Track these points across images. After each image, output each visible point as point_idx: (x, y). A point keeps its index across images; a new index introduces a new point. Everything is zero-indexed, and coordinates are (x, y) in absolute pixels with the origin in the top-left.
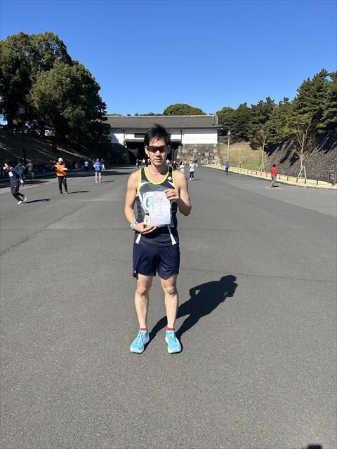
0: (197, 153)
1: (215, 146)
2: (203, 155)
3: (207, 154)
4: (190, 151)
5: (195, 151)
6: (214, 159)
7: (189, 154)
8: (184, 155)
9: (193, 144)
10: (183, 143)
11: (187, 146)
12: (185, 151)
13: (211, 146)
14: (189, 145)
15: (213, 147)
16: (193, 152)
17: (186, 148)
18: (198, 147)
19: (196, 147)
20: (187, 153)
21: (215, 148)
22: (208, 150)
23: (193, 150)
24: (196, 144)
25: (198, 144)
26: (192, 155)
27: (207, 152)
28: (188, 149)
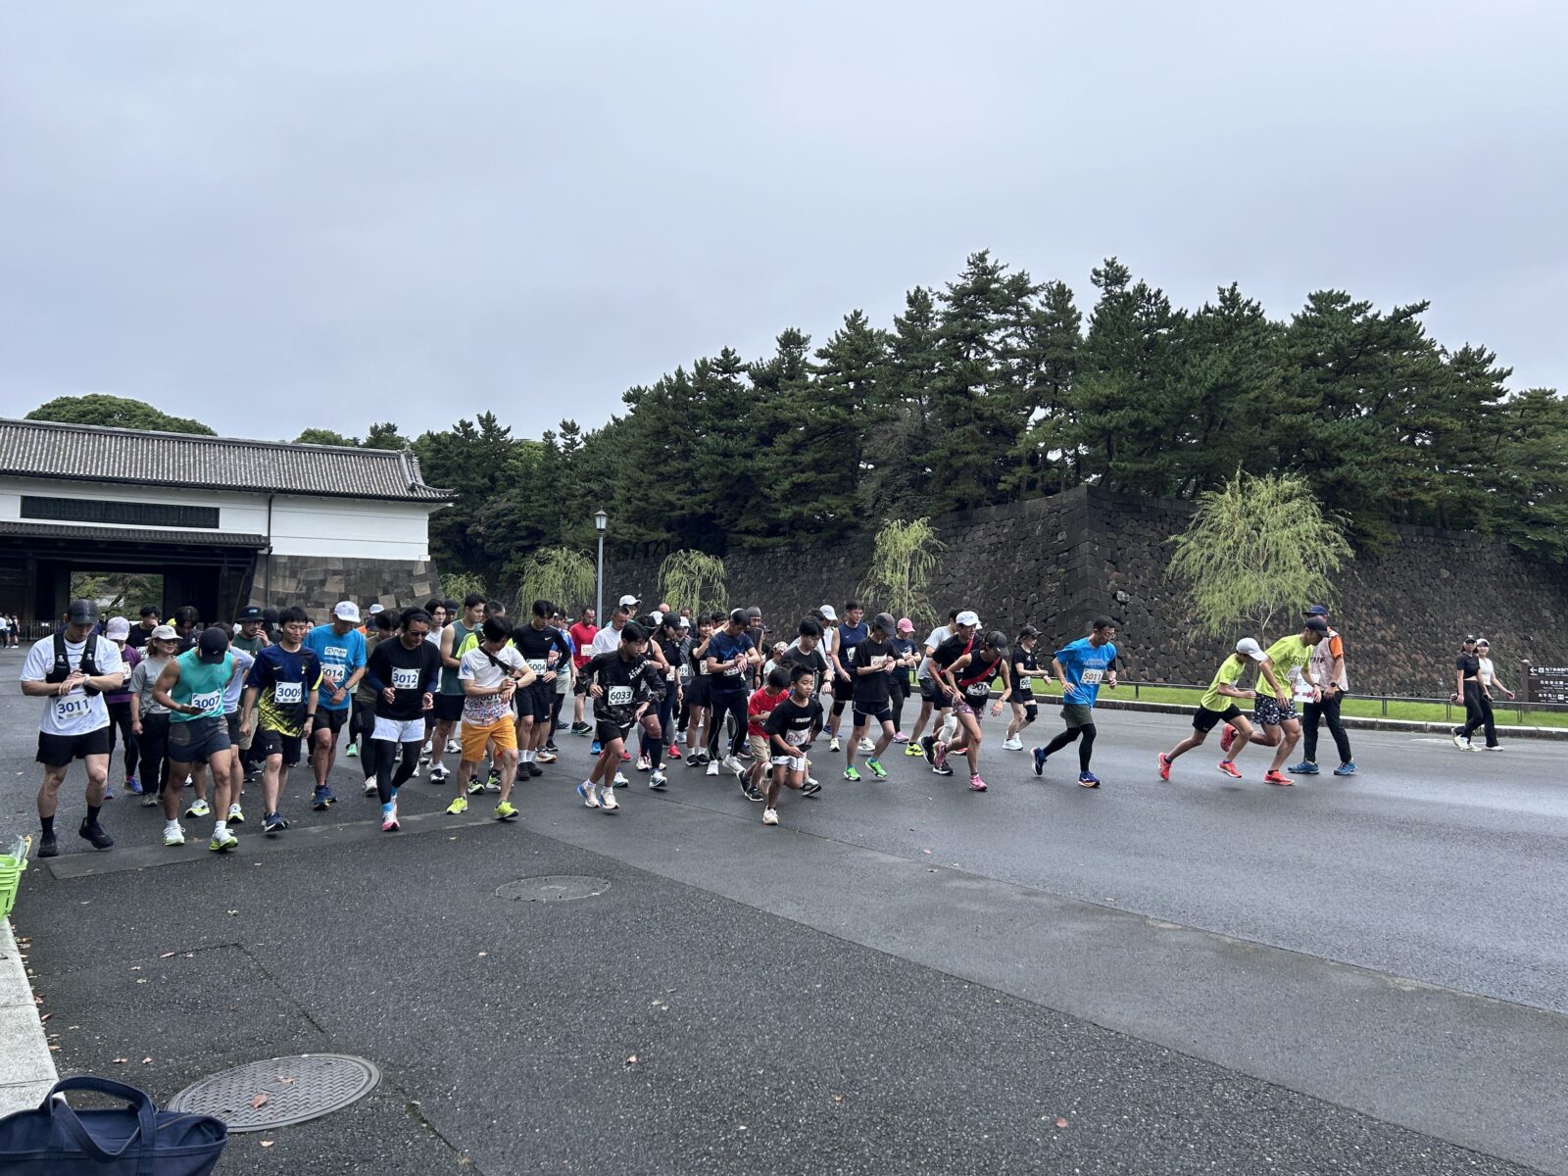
4: (310, 585)
8: (282, 600)
9: (325, 560)
10: (281, 548)
12: (285, 586)
13: (404, 569)
16: (323, 593)
17: (294, 574)
18: (347, 573)
19: (335, 573)
20: (299, 596)
21: (422, 578)
22: (390, 584)
23: (323, 583)
24: (338, 559)
25: (345, 560)
26: (318, 605)
27: (386, 592)
28: (302, 576)
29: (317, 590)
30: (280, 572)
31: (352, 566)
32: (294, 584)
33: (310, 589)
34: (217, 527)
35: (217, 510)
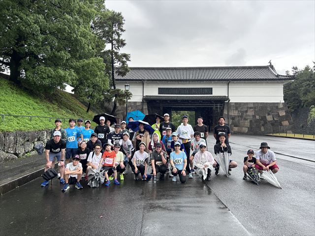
0: (254, 116)
1: (281, 106)
2: (264, 119)
3: (269, 118)
4: (241, 111)
5: (251, 113)
6: (281, 125)
7: (241, 117)
8: (233, 119)
9: (247, 104)
10: (233, 100)
11: (238, 105)
12: (234, 113)
13: (275, 106)
14: (240, 104)
15: (277, 107)
16: (247, 115)
17: (237, 109)
18: (255, 108)
19: (251, 108)
20: (238, 116)
21: (282, 109)
22: (270, 111)
23: (246, 111)
24: (251, 103)
25: (254, 103)
26: (246, 119)
27: (269, 114)
28: (239, 110)
29: (245, 114)
30: (232, 108)
31: (256, 105)
32: (237, 112)
33: (242, 114)
34: (212, 94)
35: (212, 88)
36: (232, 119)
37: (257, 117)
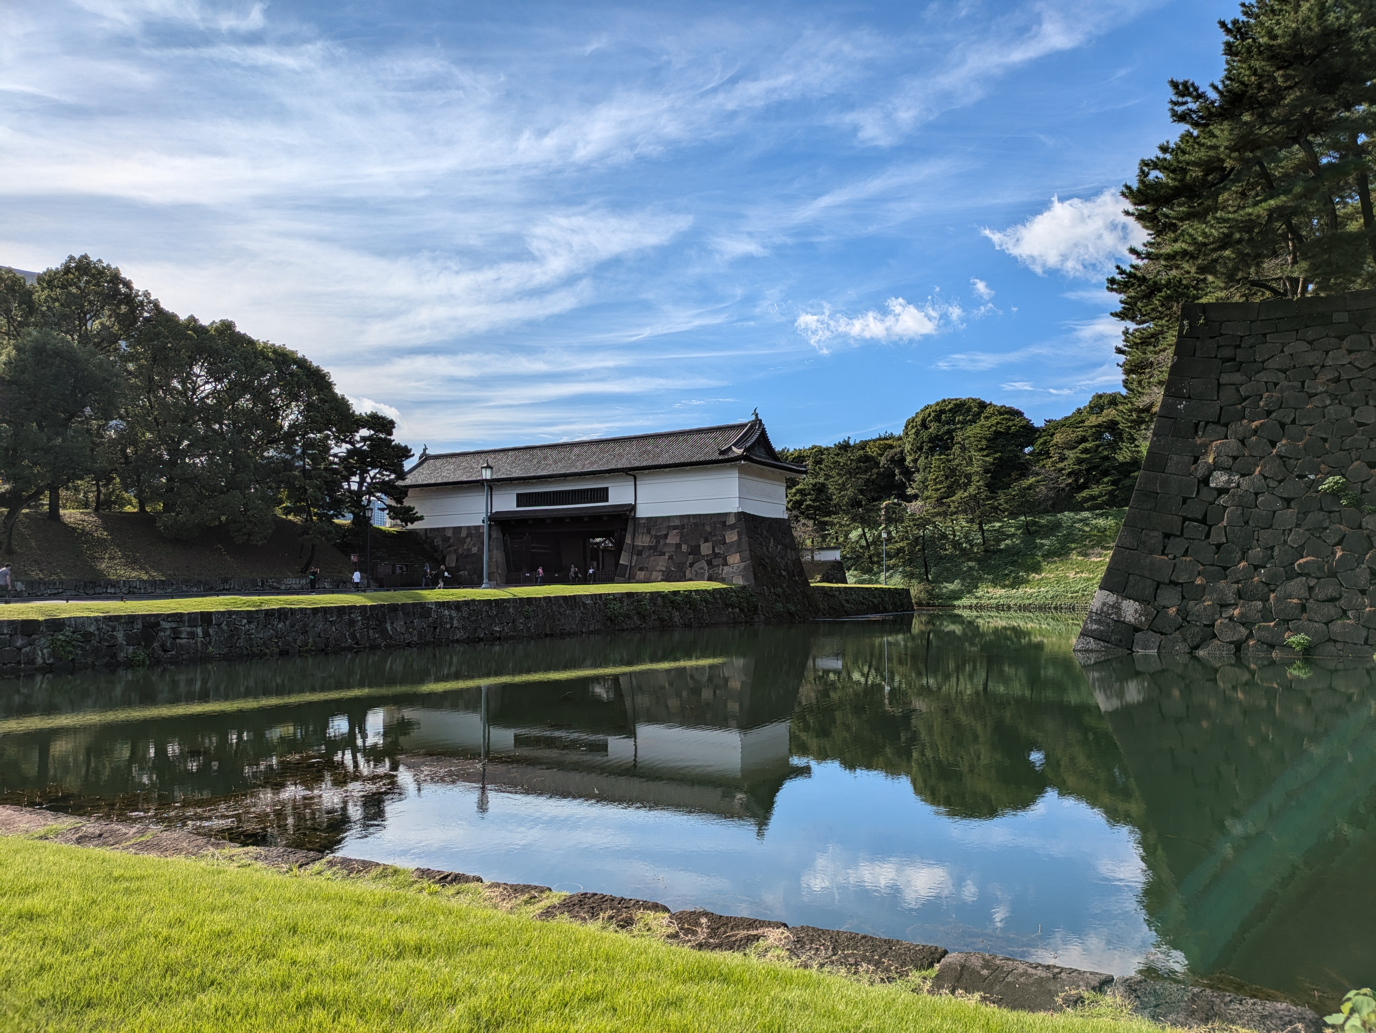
0: (678, 546)
1: (731, 521)
2: (695, 550)
3: (706, 549)
4: (658, 538)
6: (726, 564)
7: (654, 548)
8: (640, 553)
9: (668, 518)
10: (642, 512)
11: (651, 523)
12: (643, 541)
13: (720, 521)
14: (656, 519)
15: (724, 523)
16: (666, 544)
17: (649, 532)
18: (683, 527)
19: (675, 527)
20: (650, 548)
21: (732, 527)
22: (710, 533)
23: (666, 536)
24: (676, 517)
25: (681, 517)
26: (663, 554)
27: (706, 541)
28: (653, 533)
29: (662, 542)
30: (641, 530)
31: (686, 521)
32: (648, 539)
33: (658, 542)
34: (607, 501)
35: (606, 489)
36: (637, 555)
37: (684, 548)
